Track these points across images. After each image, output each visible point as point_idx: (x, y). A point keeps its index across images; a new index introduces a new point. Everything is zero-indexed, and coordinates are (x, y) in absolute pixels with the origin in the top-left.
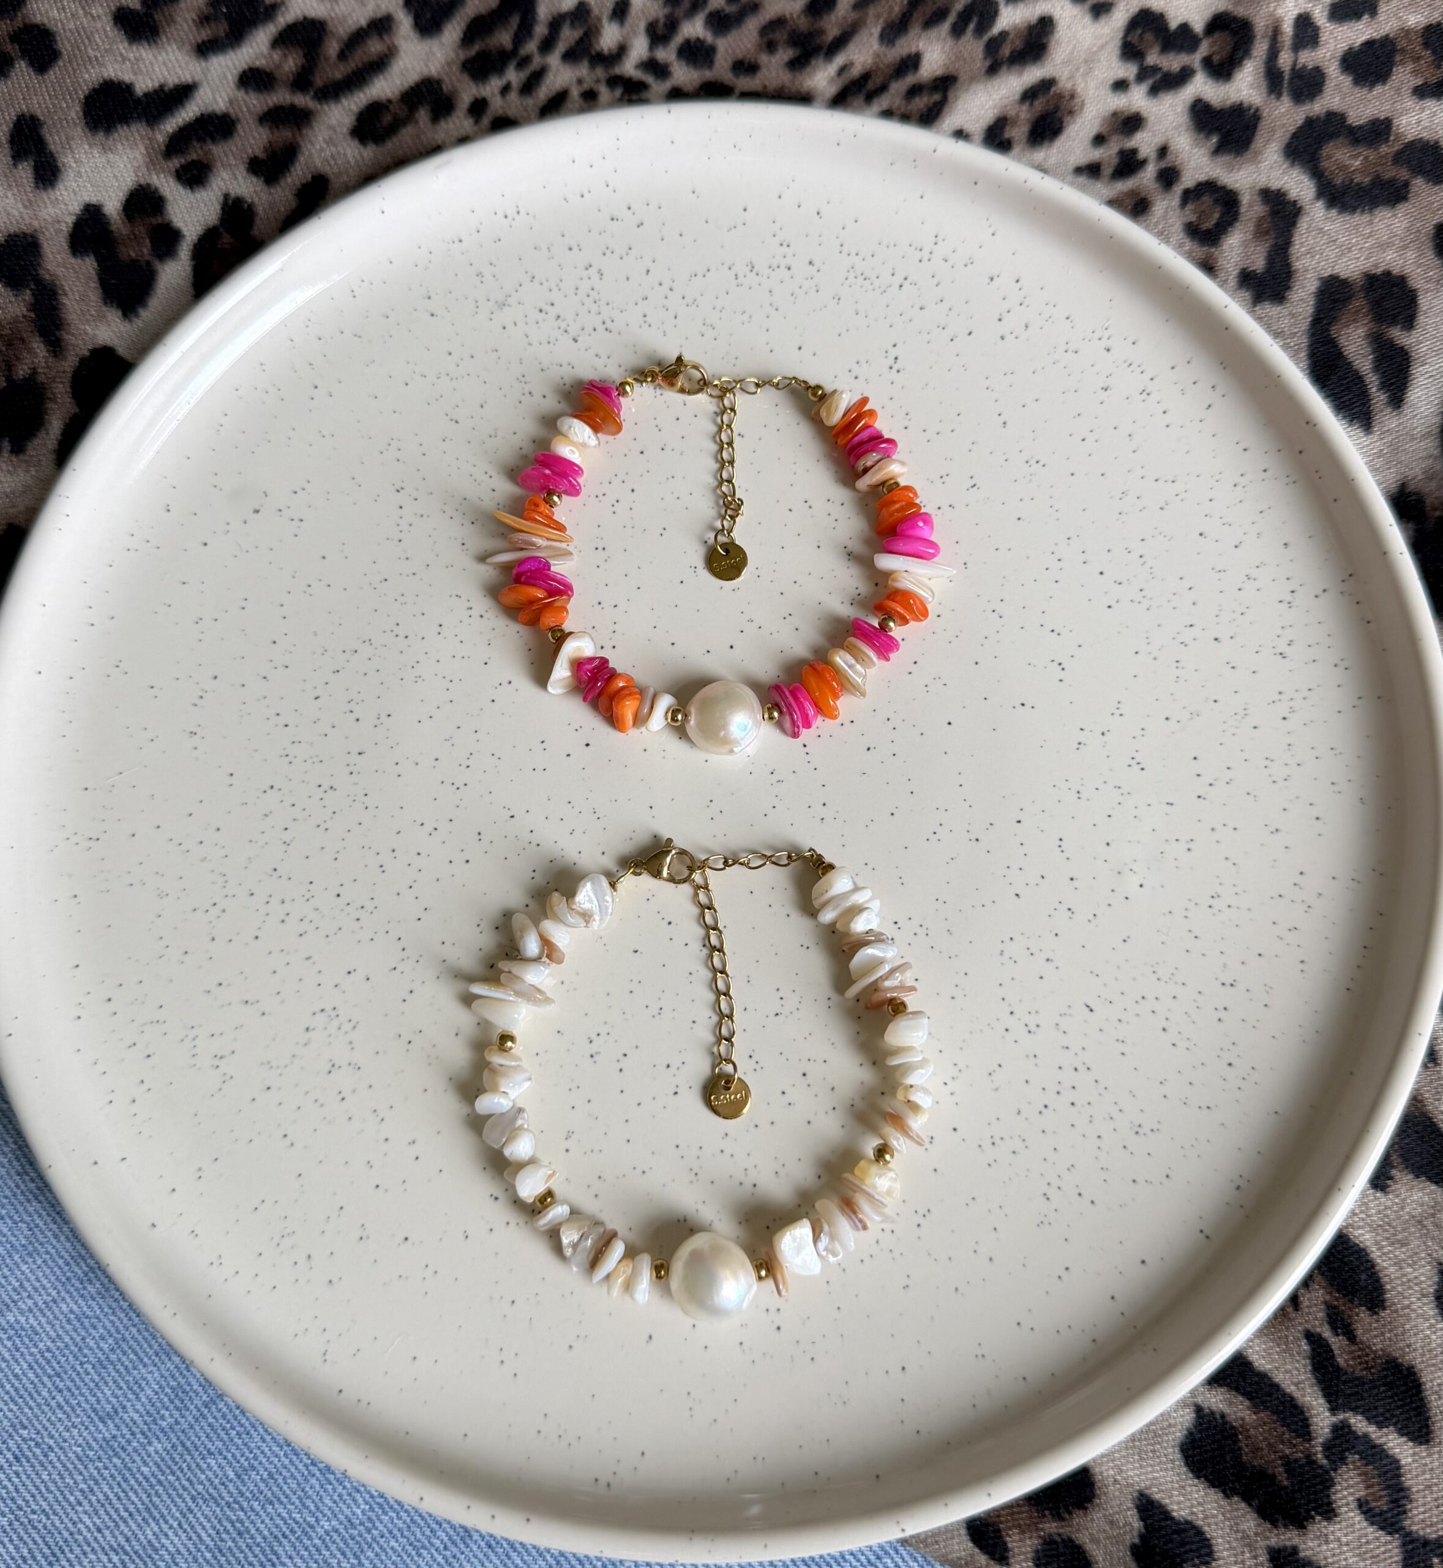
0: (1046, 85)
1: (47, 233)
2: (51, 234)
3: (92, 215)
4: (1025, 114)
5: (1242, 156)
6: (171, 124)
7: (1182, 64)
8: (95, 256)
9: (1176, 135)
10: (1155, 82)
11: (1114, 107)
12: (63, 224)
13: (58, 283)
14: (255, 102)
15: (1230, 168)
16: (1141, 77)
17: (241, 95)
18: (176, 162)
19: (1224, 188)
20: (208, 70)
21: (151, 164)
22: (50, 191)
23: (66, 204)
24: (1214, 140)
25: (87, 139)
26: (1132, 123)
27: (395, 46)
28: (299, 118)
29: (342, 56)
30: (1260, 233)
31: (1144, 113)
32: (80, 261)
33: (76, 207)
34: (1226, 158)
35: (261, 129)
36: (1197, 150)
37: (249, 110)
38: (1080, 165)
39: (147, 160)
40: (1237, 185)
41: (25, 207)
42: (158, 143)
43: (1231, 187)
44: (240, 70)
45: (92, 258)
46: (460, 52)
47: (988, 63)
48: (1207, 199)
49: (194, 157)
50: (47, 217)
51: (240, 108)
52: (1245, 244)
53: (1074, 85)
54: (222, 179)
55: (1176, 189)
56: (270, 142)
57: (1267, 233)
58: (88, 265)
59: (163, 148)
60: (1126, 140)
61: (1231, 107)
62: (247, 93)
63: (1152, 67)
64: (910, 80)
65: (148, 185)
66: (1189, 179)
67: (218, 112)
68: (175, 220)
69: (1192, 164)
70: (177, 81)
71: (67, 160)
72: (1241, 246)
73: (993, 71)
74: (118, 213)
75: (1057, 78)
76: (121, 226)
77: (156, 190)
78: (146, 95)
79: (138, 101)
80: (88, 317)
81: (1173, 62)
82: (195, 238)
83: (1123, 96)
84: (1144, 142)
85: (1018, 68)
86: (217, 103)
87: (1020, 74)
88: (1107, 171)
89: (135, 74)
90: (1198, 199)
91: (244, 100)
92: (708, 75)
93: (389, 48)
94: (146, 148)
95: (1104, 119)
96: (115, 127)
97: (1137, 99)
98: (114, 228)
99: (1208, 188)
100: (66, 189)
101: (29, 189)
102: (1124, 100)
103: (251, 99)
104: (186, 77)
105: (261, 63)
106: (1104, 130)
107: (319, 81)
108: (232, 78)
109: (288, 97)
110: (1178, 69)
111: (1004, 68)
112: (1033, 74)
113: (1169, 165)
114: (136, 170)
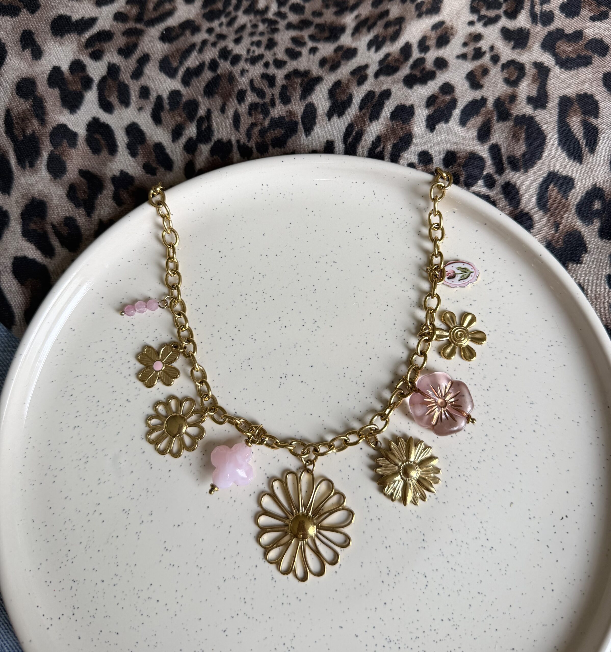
0: (441, 23)
1: (38, 78)
2: (40, 79)
3: (56, 70)
4: (433, 35)
5: (524, 49)
6: (87, 35)
7: (496, 14)
8: (59, 88)
9: (497, 41)
10: (485, 21)
11: (470, 32)
12: (45, 74)
13: (43, 97)
14: (121, 27)
15: (520, 54)
16: (479, 20)
17: (115, 23)
18: (90, 50)
19: (518, 63)
20: (101, 12)
21: (80, 51)
22: (39, 60)
23: (45, 66)
24: (512, 43)
25: (53, 39)
26: (477, 37)
27: (176, 7)
28: (138, 33)
29: (155, 9)
30: (534, 80)
31: (482, 33)
32: (52, 90)
33: (50, 67)
34: (518, 50)
35: (124, 37)
36: (506, 47)
37: (118, 30)
38: (458, 55)
39: (78, 49)
40: (524, 61)
41: (28, 67)
42: (82, 42)
43: (521, 62)
44: (114, 12)
45: (58, 89)
46: (202, 10)
47: (417, 13)
48: (512, 67)
49: (97, 48)
50: (38, 71)
51: (114, 28)
52: (528, 85)
53: (452, 24)
54: (108, 57)
55: (499, 64)
56: (127, 42)
57: (537, 80)
58: (56, 92)
59: (84, 44)
60: (476, 44)
61: (517, 29)
62: (117, 22)
63: (483, 15)
64: (385, 20)
65: (79, 60)
66: (504, 59)
67: (106, 30)
68: (90, 74)
69: (504, 53)
70: (89, 16)
71: (45, 48)
72: (527, 86)
73: (420, 16)
74: (67, 71)
75: (445, 21)
76: (69, 76)
77: (82, 61)
78: (76, 21)
79: (73, 24)
80: (56, 112)
81: (492, 13)
82: (98, 81)
83: (472, 27)
84: (484, 45)
85: (429, 16)
86: (106, 26)
87: (431, 18)
88: (470, 57)
89: (72, 12)
90: (508, 68)
91: (117, 26)
92: (303, 17)
93: (173, 7)
94: (78, 44)
95: (466, 36)
96: (64, 34)
97: (479, 28)
98: (66, 76)
99: (511, 63)
100: (45, 60)
101: (29, 60)
102: (473, 29)
103: (119, 25)
104: (93, 15)
105: (122, 10)
106: (466, 40)
107: (146, 18)
108: (111, 16)
109: (134, 25)
110: (494, 16)
111: (424, 15)
112: (435, 19)
113: (495, 54)
114: (74, 53)
